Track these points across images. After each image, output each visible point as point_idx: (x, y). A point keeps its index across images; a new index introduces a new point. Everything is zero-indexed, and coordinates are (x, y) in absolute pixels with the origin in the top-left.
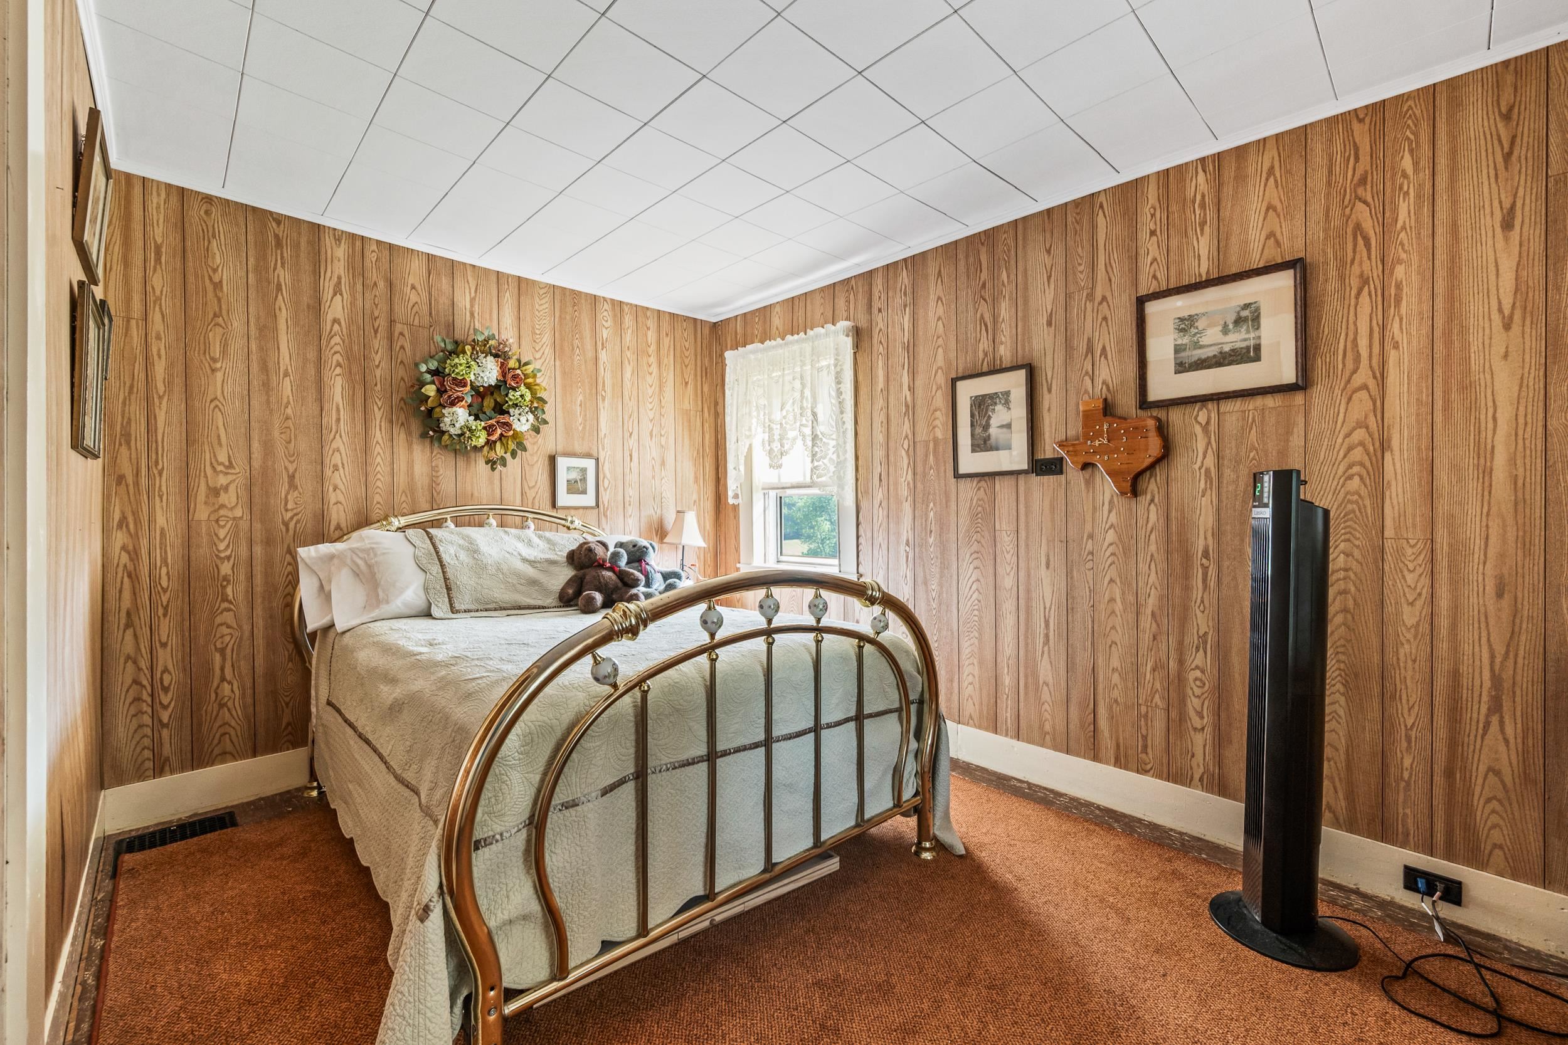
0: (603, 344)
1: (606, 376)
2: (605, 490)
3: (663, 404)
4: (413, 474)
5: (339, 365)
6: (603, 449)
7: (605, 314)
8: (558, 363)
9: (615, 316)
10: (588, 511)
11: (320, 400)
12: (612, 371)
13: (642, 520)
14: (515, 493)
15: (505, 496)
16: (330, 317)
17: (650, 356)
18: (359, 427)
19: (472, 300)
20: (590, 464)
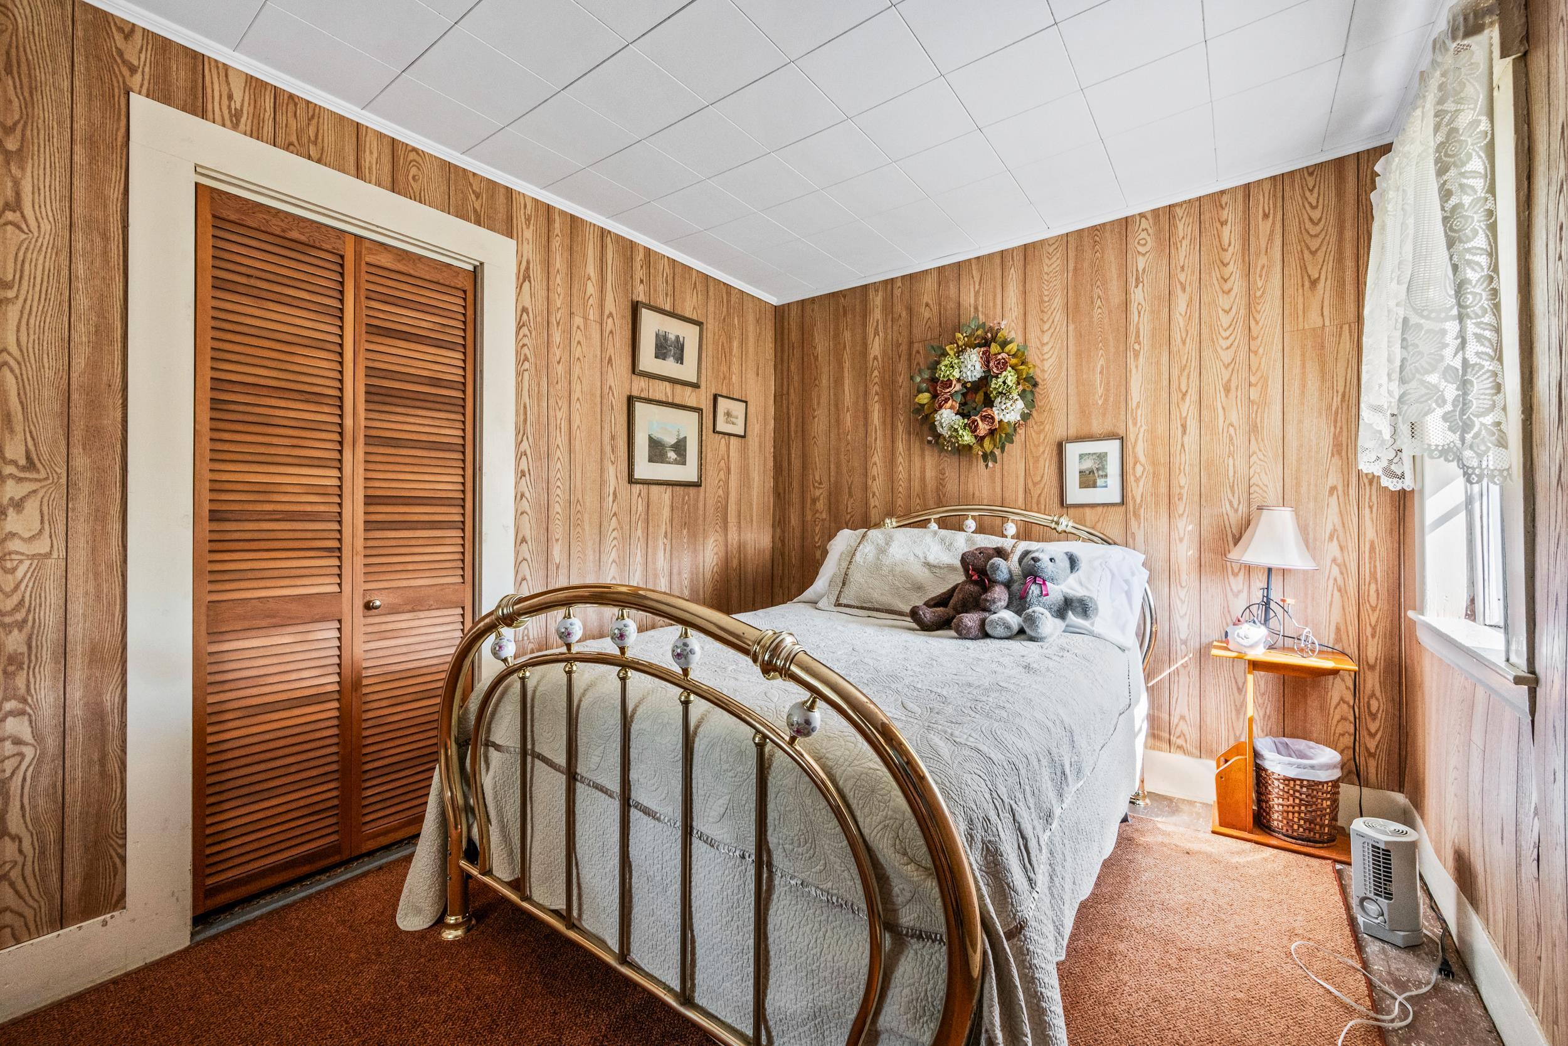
0: (1137, 279)
1: (1142, 321)
2: (1137, 480)
3: (1254, 333)
4: (924, 477)
5: (877, 394)
6: (1135, 424)
7: (1144, 235)
8: (1071, 327)
9: (1160, 231)
10: (1112, 509)
11: (866, 425)
12: (1152, 312)
13: (1205, 522)
14: (1017, 492)
15: (1006, 495)
16: (872, 356)
17: (1225, 265)
18: (889, 442)
19: (977, 293)
20: (1111, 448)
